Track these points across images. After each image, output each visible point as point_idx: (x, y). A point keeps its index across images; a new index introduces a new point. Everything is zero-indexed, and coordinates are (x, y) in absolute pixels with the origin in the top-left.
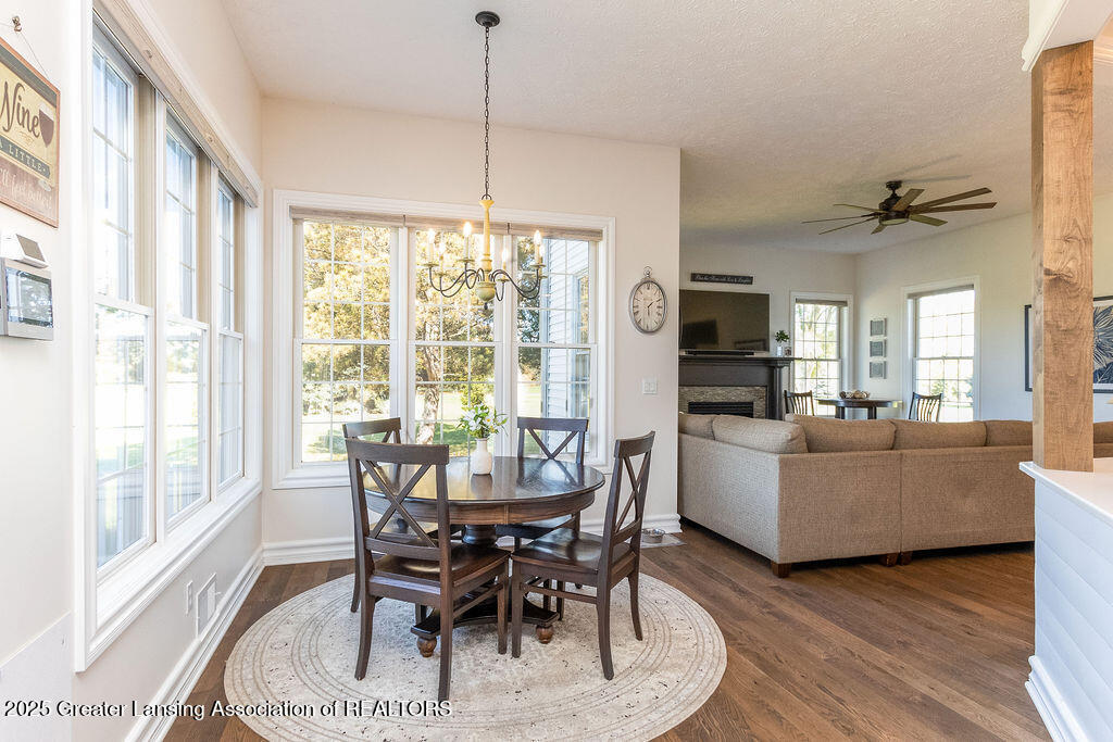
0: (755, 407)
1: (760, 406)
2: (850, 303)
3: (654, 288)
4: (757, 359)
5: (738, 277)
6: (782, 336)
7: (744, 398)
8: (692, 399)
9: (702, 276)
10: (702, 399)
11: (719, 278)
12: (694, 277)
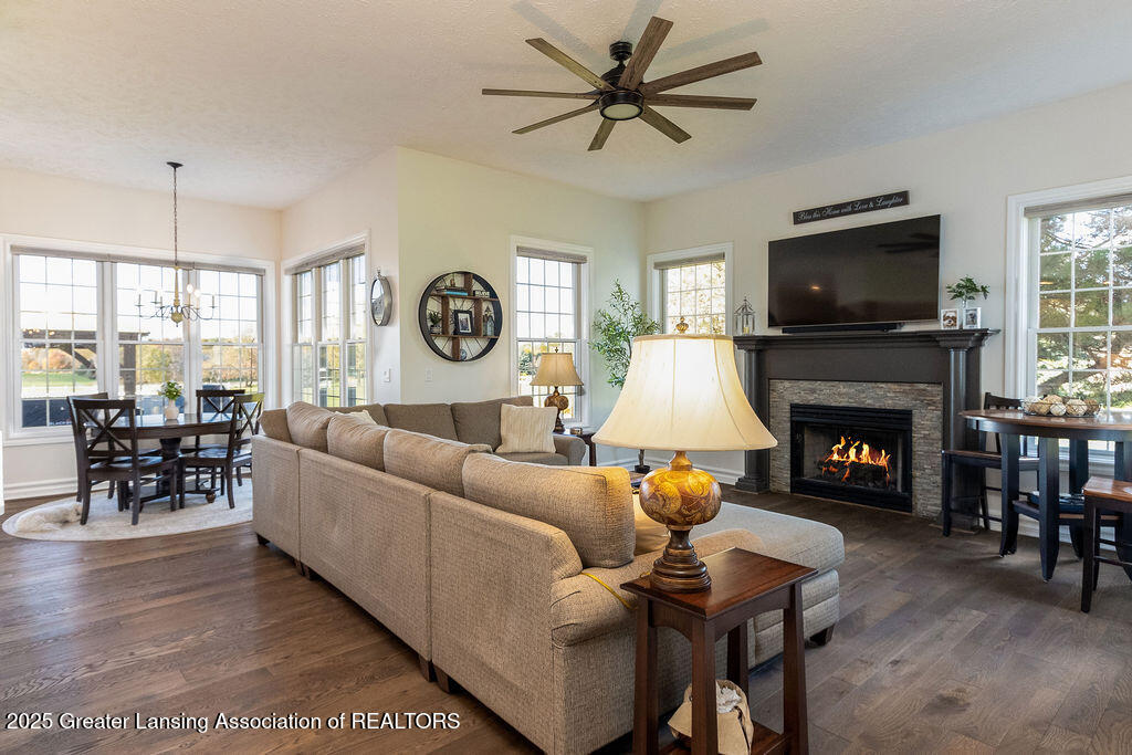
4: (910, 335)
5: (876, 199)
6: (969, 289)
7: (889, 404)
8: (797, 401)
9: (810, 212)
10: (812, 399)
11: (840, 209)
12: (799, 218)
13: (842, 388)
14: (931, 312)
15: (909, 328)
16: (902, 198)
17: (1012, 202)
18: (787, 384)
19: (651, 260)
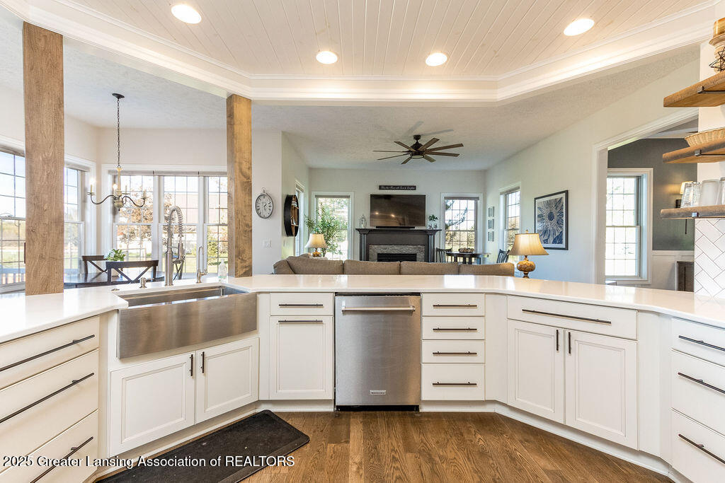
0: (417, 257)
1: (420, 255)
2: (481, 198)
3: (267, 198)
4: (418, 230)
5: (407, 187)
6: (433, 218)
7: (410, 252)
8: (380, 252)
9: (385, 186)
10: (385, 251)
11: (395, 187)
12: (381, 188)
13: (396, 247)
14: (424, 224)
15: (416, 228)
16: (414, 188)
17: (442, 194)
18: (376, 246)
19: (314, 193)
